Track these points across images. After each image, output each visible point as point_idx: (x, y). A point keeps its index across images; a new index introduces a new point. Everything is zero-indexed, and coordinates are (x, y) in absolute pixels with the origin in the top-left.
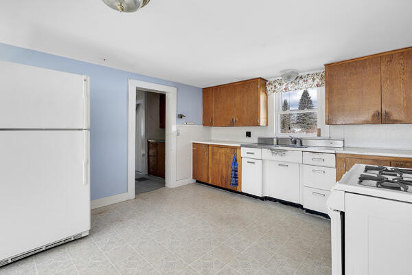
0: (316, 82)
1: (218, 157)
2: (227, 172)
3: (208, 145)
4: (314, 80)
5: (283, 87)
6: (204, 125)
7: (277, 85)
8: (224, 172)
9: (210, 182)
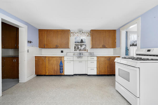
0: (87, 35)
1: (52, 62)
2: (57, 68)
3: (46, 57)
4: (86, 34)
5: (77, 34)
6: (40, 47)
7: (75, 34)
8: (56, 68)
9: (47, 74)
